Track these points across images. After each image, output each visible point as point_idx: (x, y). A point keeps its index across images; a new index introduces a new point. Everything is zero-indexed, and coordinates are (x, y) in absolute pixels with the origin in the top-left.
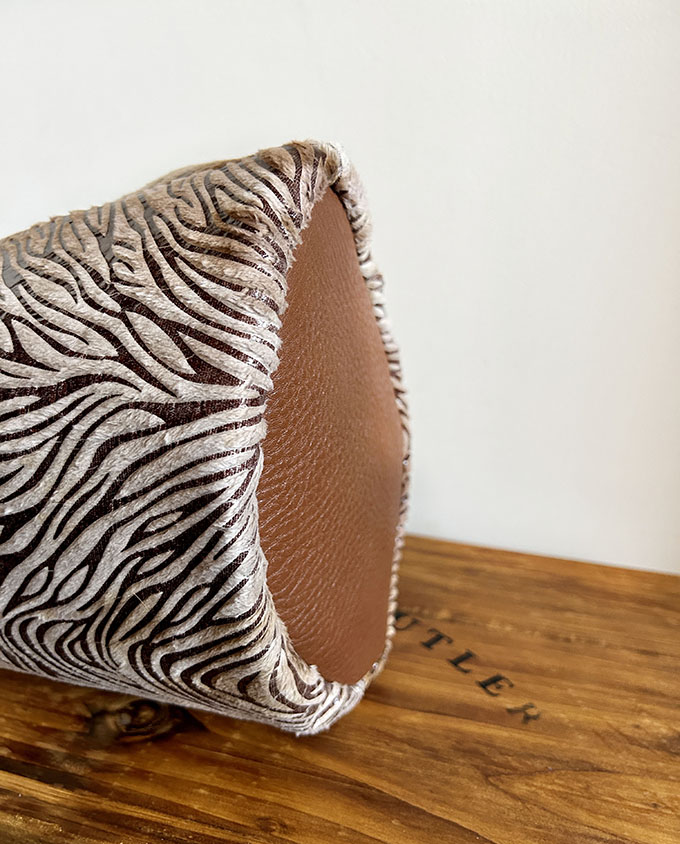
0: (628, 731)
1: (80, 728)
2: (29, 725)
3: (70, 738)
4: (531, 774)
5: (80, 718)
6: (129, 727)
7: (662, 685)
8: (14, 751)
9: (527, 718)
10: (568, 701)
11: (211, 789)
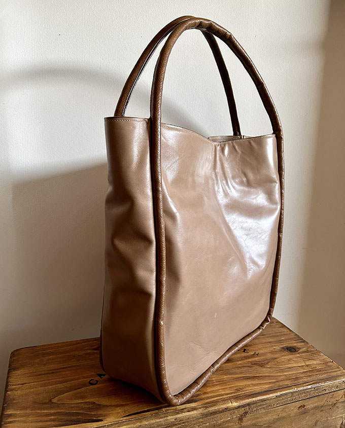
0: (274, 350)
4: (267, 363)
7: (271, 340)
9: (257, 354)
10: (260, 349)
11: (222, 389)
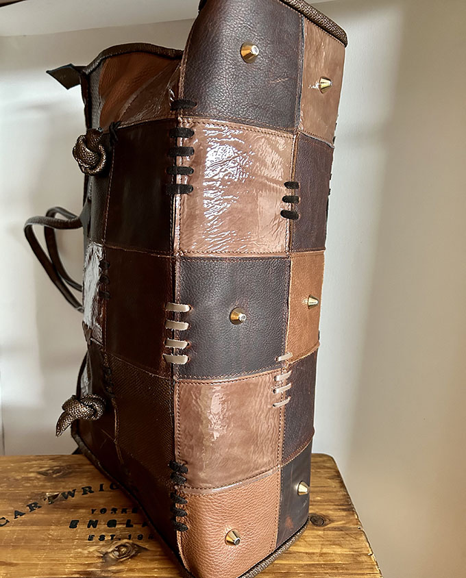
1: (101, 560)
2: (81, 564)
3: (99, 565)
5: (99, 557)
6: (119, 556)
8: (81, 575)
